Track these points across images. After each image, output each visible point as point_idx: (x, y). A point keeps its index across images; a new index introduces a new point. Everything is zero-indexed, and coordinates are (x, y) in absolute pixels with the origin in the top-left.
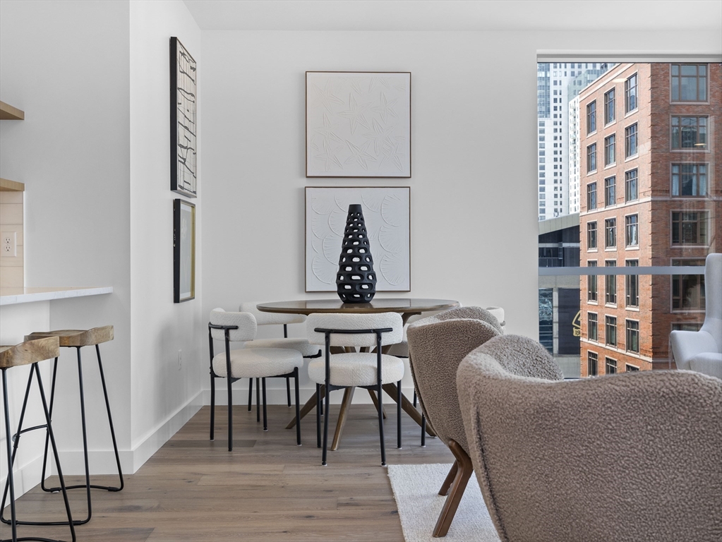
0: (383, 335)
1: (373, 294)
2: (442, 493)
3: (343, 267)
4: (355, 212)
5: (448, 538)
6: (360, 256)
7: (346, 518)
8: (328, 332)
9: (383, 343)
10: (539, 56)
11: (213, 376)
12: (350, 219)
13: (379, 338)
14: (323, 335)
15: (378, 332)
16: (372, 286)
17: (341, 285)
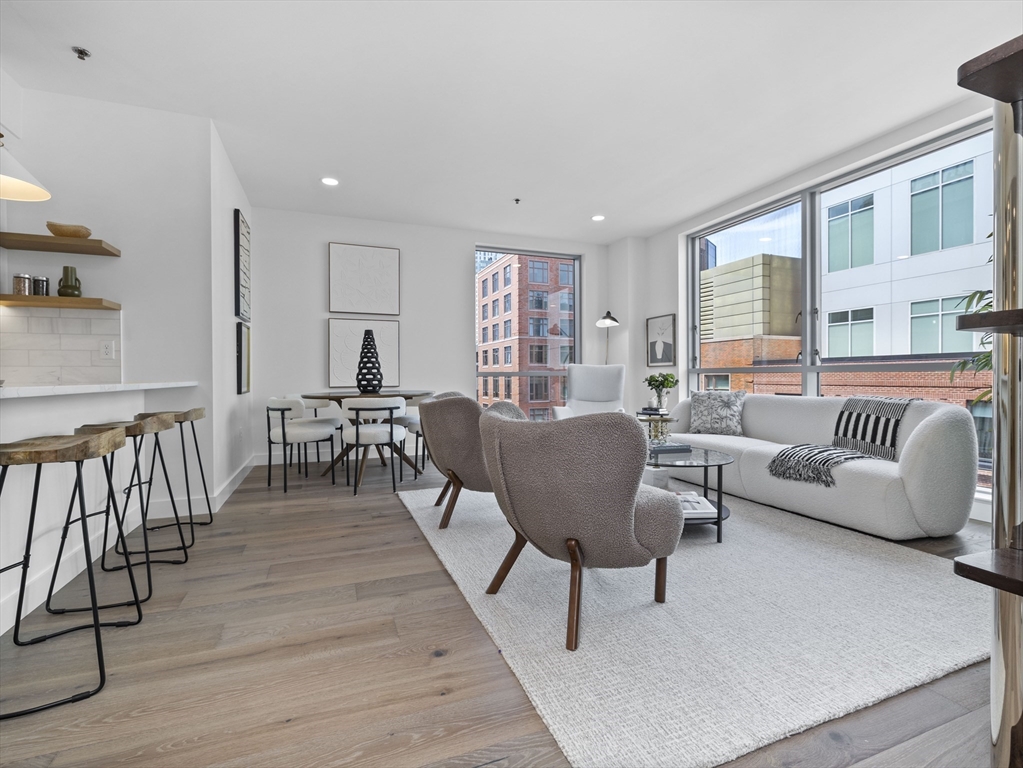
0: (394, 411)
1: (380, 387)
2: (438, 503)
3: (361, 369)
4: (368, 334)
5: (448, 528)
6: (372, 363)
7: (381, 524)
8: (358, 410)
9: (394, 416)
10: (477, 246)
11: (270, 442)
12: (365, 340)
13: (391, 413)
14: (354, 412)
15: (391, 410)
16: (380, 381)
17: (359, 381)
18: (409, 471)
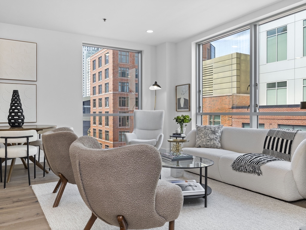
0: (30, 138)
1: (23, 124)
2: (55, 192)
3: (10, 113)
4: (15, 93)
6: (18, 109)
7: (18, 206)
8: (6, 138)
9: (29, 141)
10: (83, 43)
12: (13, 96)
13: (28, 139)
14: (4, 139)
15: (27, 137)
16: (23, 120)
17: (9, 120)
18: (40, 172)
